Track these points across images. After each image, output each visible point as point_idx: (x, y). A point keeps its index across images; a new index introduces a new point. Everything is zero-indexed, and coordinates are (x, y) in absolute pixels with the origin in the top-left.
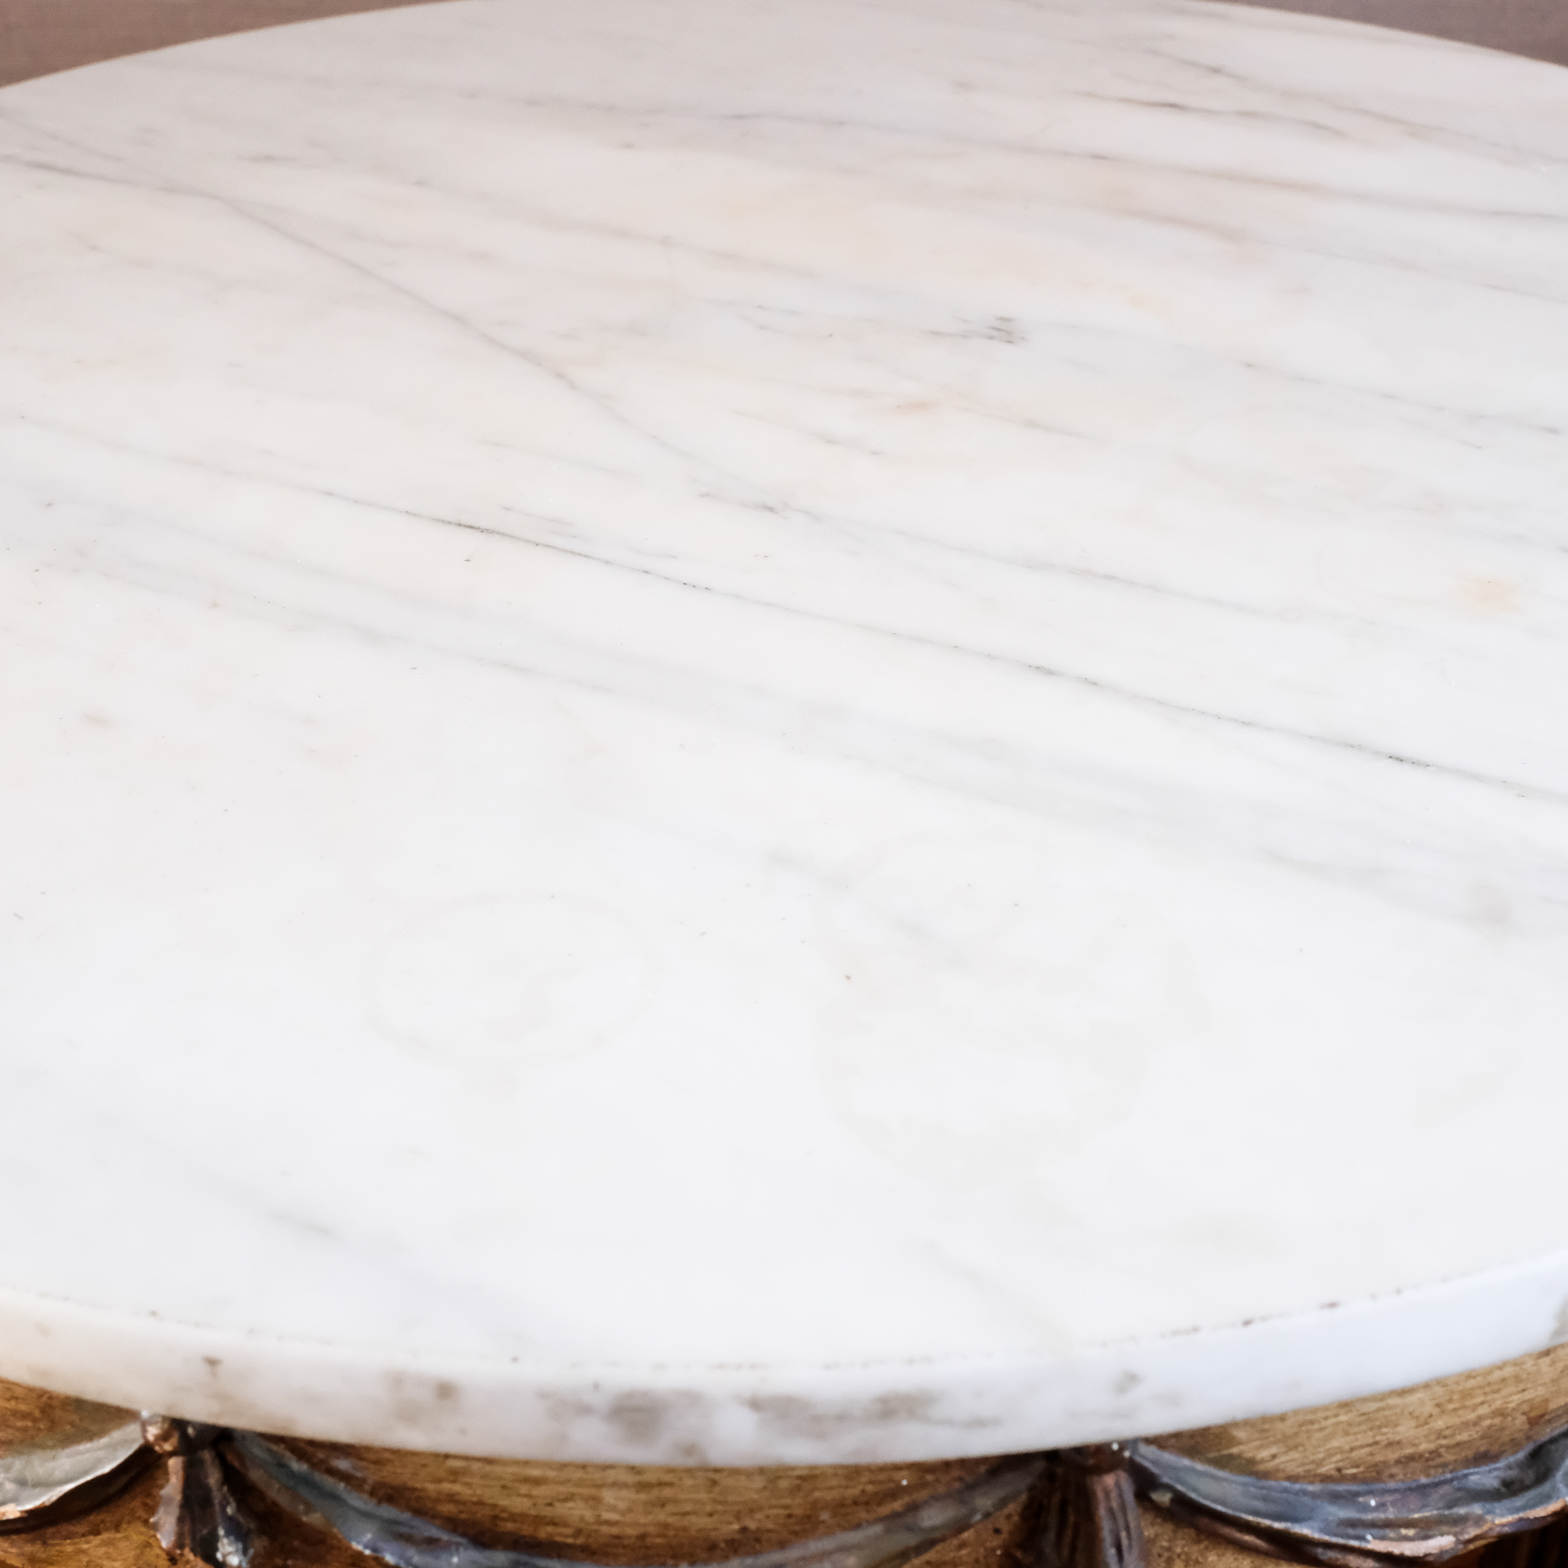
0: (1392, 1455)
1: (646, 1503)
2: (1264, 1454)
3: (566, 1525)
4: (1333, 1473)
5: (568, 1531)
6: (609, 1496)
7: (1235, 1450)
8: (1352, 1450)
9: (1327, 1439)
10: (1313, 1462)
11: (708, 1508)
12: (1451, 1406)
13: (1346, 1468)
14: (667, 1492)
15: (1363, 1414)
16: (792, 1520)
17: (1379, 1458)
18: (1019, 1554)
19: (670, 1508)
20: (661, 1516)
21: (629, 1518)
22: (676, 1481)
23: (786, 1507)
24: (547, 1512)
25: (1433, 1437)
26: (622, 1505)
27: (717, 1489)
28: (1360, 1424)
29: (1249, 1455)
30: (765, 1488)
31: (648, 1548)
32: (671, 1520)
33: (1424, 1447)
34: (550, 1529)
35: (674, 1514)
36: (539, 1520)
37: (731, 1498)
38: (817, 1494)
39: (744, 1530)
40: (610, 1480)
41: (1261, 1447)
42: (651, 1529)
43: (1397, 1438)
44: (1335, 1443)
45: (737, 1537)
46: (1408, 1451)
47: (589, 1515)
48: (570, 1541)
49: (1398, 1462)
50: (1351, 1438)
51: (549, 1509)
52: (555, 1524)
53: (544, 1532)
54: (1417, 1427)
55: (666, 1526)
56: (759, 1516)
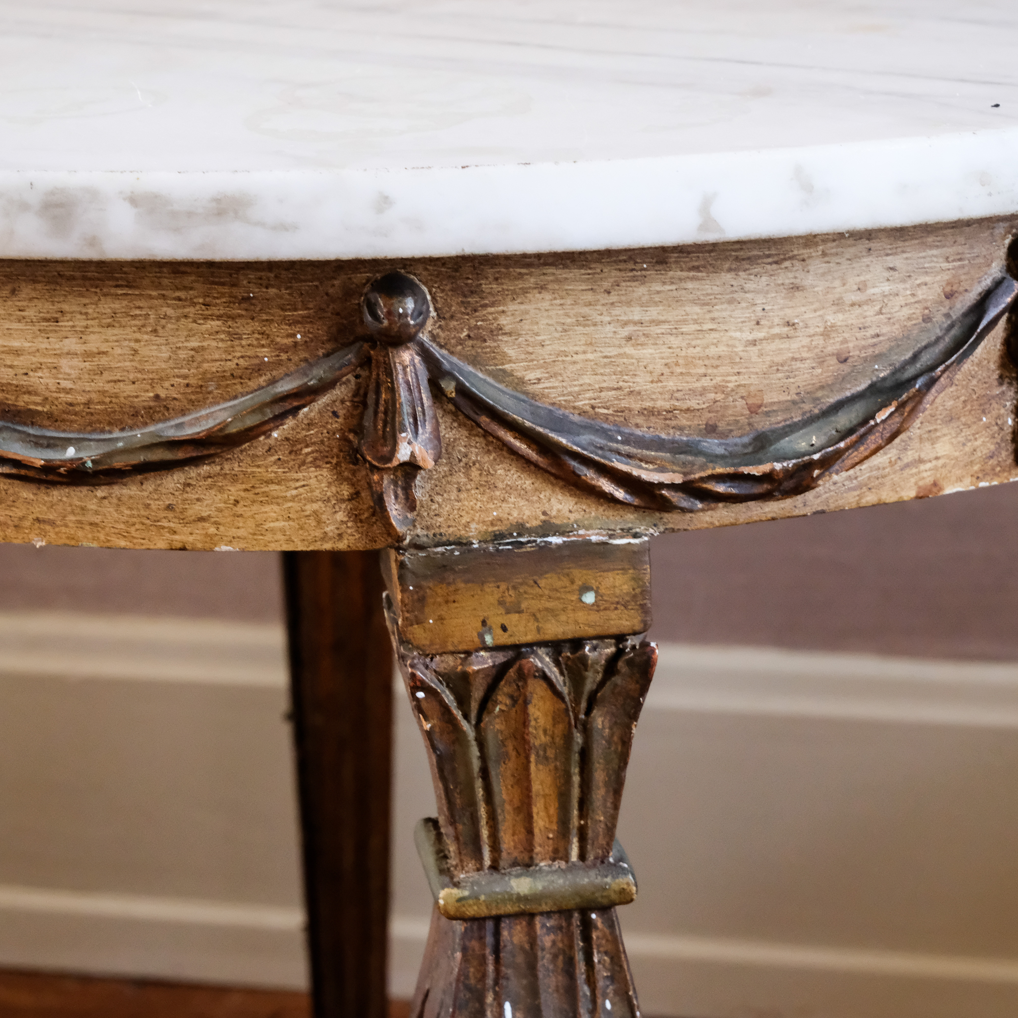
0: (636, 406)
1: (89, 372)
2: (531, 376)
3: (36, 394)
4: (588, 408)
5: (38, 399)
6: (65, 364)
7: (507, 367)
8: (601, 390)
9: (580, 374)
10: (570, 394)
11: (131, 376)
12: (678, 370)
13: (599, 407)
14: (104, 361)
15: (606, 357)
16: (189, 390)
17: (624, 404)
18: (351, 436)
19: (107, 376)
20: (100, 384)
21: (78, 386)
22: (109, 350)
23: (185, 377)
24: (23, 381)
25: (667, 396)
26: (74, 373)
27: (137, 358)
28: (605, 365)
29: (519, 374)
30: (170, 358)
31: (92, 414)
32: (108, 387)
33: (661, 404)
34: (26, 398)
35: (109, 382)
36: (19, 390)
37: (147, 367)
38: (206, 366)
39: (157, 397)
40: (65, 350)
41: (527, 369)
42: (94, 396)
43: (637, 389)
44: (586, 379)
45: (152, 404)
46: (648, 404)
47: (51, 382)
48: (40, 408)
49: (641, 413)
50: (599, 378)
51: (25, 378)
52: (29, 393)
53: (23, 401)
54: (652, 382)
55: (103, 393)
56: (167, 384)
